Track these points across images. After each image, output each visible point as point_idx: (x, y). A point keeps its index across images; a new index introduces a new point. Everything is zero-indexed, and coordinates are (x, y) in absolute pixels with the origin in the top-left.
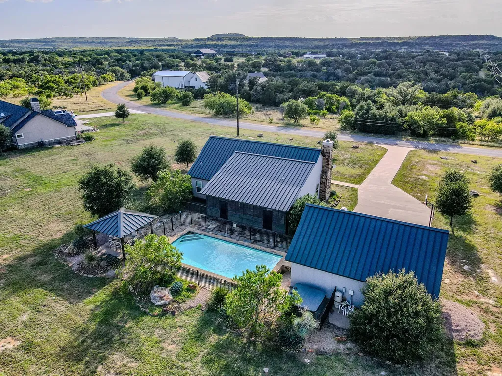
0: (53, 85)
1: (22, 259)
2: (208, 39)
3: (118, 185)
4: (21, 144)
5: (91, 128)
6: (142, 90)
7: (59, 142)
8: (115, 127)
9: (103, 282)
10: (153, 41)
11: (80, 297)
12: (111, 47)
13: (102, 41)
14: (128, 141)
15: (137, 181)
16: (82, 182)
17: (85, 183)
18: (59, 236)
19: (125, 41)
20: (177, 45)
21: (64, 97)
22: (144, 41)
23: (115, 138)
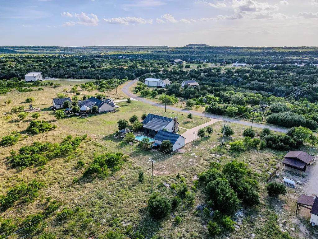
0: (105, 86)
1: (106, 136)
2: (184, 48)
3: (125, 124)
4: (100, 111)
5: (118, 106)
6: (138, 90)
7: (110, 111)
8: (126, 106)
9: (121, 141)
10: (152, 48)
11: (117, 142)
12: (128, 53)
13: (124, 48)
14: (129, 112)
15: (130, 124)
16: (118, 123)
17: (119, 123)
18: (113, 133)
19: (137, 48)
20: (165, 52)
21: (108, 91)
22: (147, 48)
23: (125, 110)
